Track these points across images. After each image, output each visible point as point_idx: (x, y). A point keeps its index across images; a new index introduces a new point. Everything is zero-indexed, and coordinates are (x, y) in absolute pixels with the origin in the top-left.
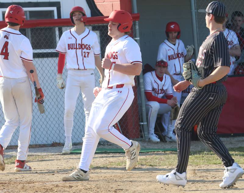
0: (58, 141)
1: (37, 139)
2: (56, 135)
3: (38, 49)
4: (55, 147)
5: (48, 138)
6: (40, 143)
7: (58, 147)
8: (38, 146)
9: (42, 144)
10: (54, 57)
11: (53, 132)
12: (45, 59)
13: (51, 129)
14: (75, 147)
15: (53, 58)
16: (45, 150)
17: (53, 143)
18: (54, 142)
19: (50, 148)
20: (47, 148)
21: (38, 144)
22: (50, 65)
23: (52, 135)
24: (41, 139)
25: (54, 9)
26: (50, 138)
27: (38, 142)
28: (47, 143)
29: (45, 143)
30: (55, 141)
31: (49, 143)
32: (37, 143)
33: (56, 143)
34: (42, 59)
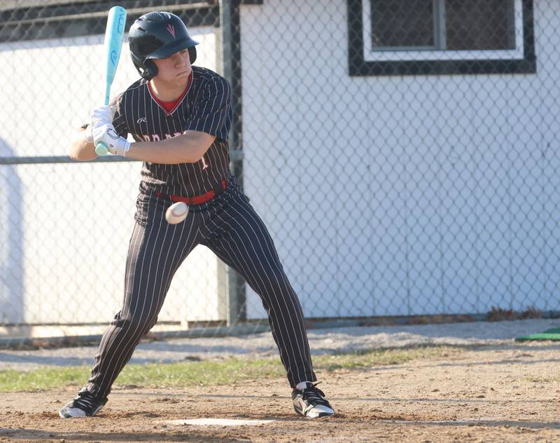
0: (504, 306)
1: (447, 300)
2: (502, 289)
3: (463, 48)
4: (495, 324)
5: (478, 298)
6: (455, 309)
7: (506, 322)
8: (448, 318)
9: (463, 312)
10: (507, 72)
11: (494, 280)
12: (482, 78)
13: (487, 272)
14: (553, 324)
15: (504, 76)
16: (468, 330)
17: (490, 309)
18: (496, 307)
19: (483, 325)
20: (475, 324)
21: (450, 313)
22: (495, 95)
23: (489, 290)
24: (459, 299)
26: (484, 298)
27: (449, 308)
28: (475, 312)
29: (468, 309)
30: (498, 305)
31: (482, 309)
32: (446, 309)
33: (500, 310)
34: (473, 77)
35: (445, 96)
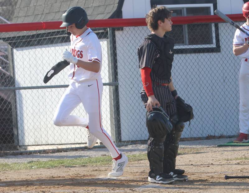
0: (212, 134)
1: (192, 132)
2: (211, 128)
3: (195, 44)
4: (209, 140)
5: (203, 131)
6: (195, 136)
7: (213, 140)
8: (193, 139)
9: (198, 137)
10: (210, 52)
11: (209, 125)
12: (202, 54)
13: (206, 122)
14: (230, 140)
15: (209, 53)
16: (200, 143)
17: (207, 135)
18: (209, 135)
19: (205, 141)
20: (203, 141)
21: (193, 137)
22: (206, 60)
23: (207, 128)
24: (196, 132)
25: (211, 5)
26: (205, 132)
27: (193, 135)
28: (202, 136)
29: (200, 136)
30: (210, 134)
31: (204, 136)
32: (192, 135)
33: (211, 135)
34: (199, 54)
35: (189, 61)
